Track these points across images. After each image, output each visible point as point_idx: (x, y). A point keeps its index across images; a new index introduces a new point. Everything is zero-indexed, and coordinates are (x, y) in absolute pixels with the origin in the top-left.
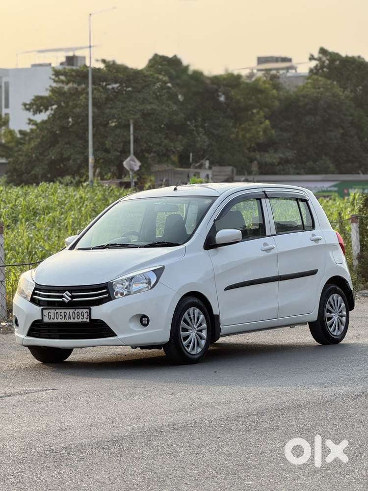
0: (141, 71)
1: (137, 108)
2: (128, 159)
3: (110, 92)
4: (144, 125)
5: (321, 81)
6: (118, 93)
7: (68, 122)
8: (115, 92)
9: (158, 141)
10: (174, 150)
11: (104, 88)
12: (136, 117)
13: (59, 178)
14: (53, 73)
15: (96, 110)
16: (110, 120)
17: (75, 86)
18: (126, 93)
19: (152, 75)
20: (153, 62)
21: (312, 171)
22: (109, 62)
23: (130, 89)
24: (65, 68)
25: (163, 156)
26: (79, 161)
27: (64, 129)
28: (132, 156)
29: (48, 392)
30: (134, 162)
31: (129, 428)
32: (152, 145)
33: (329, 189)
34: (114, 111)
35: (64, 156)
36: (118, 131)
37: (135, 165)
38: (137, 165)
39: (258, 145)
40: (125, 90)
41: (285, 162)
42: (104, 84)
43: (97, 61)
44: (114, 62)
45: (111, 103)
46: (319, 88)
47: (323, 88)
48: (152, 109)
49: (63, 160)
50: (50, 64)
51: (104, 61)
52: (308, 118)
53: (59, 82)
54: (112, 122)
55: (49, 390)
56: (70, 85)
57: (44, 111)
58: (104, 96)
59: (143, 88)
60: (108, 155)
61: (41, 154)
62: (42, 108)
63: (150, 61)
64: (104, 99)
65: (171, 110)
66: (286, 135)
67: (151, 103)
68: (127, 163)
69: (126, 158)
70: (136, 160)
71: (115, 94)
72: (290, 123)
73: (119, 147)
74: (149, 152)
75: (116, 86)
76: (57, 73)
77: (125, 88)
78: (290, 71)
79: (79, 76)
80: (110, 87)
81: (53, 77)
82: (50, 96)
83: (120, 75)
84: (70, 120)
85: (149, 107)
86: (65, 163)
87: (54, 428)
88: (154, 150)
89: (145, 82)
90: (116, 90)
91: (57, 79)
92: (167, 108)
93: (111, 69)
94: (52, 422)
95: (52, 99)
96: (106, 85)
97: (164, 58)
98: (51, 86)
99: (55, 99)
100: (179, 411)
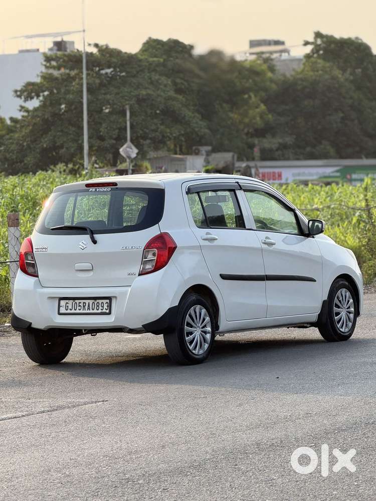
0: (136, 55)
1: (132, 93)
2: (125, 146)
3: (103, 77)
4: (139, 110)
5: (320, 63)
6: (112, 78)
7: (60, 110)
8: (108, 77)
9: (153, 127)
10: (171, 136)
11: (98, 73)
12: (131, 103)
13: (52, 167)
14: (44, 59)
15: (90, 96)
16: (104, 106)
17: (67, 71)
18: (120, 78)
19: (146, 59)
20: (147, 45)
21: (312, 156)
22: (102, 46)
23: (124, 74)
24: (56, 54)
25: (159, 143)
26: (72, 150)
27: (56, 115)
28: (129, 143)
29: (99, 404)
30: (131, 149)
31: (208, 449)
32: (147, 131)
33: (331, 175)
34: (108, 97)
35: (57, 145)
36: (113, 118)
37: (132, 152)
38: (134, 152)
39: (256, 130)
40: (119, 76)
41: (284, 147)
42: (97, 69)
43: (90, 45)
44: (107, 47)
45: (105, 88)
46: (318, 71)
47: (322, 70)
48: (148, 95)
49: (55, 148)
50: (38, 50)
51: (96, 45)
52: (306, 103)
53: (51, 68)
54: (106, 108)
55: (99, 402)
56: (63, 70)
57: (35, 98)
58: (97, 81)
59: (138, 72)
60: (103, 143)
61: (32, 142)
62: (33, 94)
63: (144, 44)
64: (97, 85)
65: (167, 95)
66: (282, 119)
67: (146, 88)
68: (123, 150)
69: (122, 146)
70: (133, 147)
71: (108, 79)
72: (287, 107)
73: (115, 134)
74: (145, 138)
75: (109, 71)
76: (48, 59)
77: (119, 73)
78: (283, 54)
79: (72, 61)
80: (103, 72)
81: (44, 63)
82: (41, 83)
83: (114, 60)
84: (63, 106)
85: (144, 92)
86: (57, 151)
87: (121, 450)
88: (150, 136)
89: (139, 66)
90: (110, 76)
91: (48, 65)
92: (162, 94)
93: (104, 53)
94: (116, 443)
95: (44, 85)
96: (99, 70)
97: (158, 42)
98: (42, 72)
99: (47, 85)
100: (258, 426)
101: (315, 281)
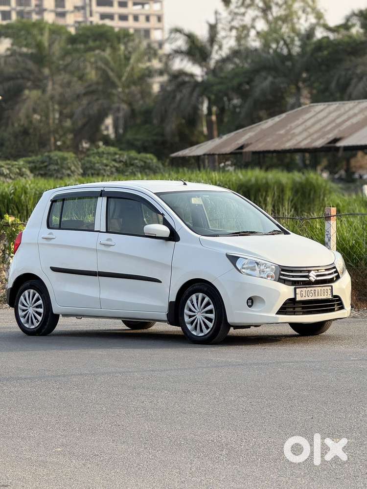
101: (161, 282)
